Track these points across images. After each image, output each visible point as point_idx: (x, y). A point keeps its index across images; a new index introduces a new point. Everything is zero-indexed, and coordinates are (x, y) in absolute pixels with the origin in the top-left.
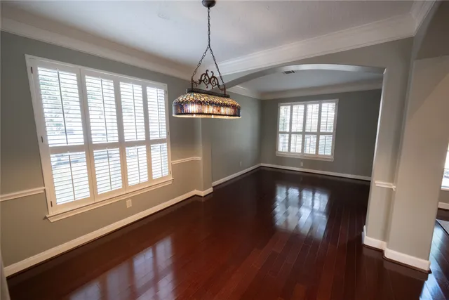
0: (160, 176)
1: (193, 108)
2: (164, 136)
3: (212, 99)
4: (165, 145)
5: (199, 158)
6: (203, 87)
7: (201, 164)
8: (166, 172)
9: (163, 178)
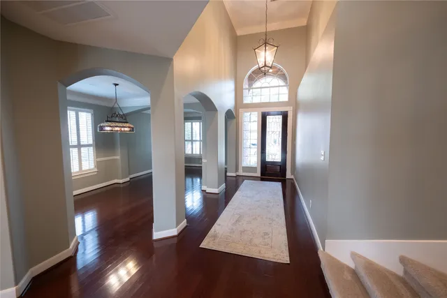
0: (88, 168)
1: (108, 129)
2: (91, 142)
3: (117, 124)
4: (91, 148)
5: (118, 157)
6: (114, 119)
7: (120, 162)
8: (92, 166)
9: (89, 170)
